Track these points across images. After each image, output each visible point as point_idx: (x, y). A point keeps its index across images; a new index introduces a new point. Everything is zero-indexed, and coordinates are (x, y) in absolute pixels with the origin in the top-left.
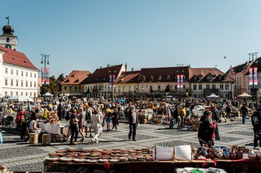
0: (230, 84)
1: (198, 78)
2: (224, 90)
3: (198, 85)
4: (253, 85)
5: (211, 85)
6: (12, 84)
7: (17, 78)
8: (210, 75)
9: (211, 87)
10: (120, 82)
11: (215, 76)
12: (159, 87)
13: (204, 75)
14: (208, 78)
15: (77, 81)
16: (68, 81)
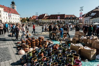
0: (77, 20)
1: (67, 18)
2: (75, 22)
3: (67, 20)
4: (81, 20)
5: (71, 20)
6: (13, 19)
7: (15, 17)
8: (71, 17)
9: (71, 21)
10: (44, 19)
11: (73, 17)
12: (55, 21)
13: (69, 17)
14: (71, 18)
15: (34, 19)
16: (31, 19)
